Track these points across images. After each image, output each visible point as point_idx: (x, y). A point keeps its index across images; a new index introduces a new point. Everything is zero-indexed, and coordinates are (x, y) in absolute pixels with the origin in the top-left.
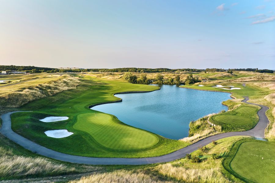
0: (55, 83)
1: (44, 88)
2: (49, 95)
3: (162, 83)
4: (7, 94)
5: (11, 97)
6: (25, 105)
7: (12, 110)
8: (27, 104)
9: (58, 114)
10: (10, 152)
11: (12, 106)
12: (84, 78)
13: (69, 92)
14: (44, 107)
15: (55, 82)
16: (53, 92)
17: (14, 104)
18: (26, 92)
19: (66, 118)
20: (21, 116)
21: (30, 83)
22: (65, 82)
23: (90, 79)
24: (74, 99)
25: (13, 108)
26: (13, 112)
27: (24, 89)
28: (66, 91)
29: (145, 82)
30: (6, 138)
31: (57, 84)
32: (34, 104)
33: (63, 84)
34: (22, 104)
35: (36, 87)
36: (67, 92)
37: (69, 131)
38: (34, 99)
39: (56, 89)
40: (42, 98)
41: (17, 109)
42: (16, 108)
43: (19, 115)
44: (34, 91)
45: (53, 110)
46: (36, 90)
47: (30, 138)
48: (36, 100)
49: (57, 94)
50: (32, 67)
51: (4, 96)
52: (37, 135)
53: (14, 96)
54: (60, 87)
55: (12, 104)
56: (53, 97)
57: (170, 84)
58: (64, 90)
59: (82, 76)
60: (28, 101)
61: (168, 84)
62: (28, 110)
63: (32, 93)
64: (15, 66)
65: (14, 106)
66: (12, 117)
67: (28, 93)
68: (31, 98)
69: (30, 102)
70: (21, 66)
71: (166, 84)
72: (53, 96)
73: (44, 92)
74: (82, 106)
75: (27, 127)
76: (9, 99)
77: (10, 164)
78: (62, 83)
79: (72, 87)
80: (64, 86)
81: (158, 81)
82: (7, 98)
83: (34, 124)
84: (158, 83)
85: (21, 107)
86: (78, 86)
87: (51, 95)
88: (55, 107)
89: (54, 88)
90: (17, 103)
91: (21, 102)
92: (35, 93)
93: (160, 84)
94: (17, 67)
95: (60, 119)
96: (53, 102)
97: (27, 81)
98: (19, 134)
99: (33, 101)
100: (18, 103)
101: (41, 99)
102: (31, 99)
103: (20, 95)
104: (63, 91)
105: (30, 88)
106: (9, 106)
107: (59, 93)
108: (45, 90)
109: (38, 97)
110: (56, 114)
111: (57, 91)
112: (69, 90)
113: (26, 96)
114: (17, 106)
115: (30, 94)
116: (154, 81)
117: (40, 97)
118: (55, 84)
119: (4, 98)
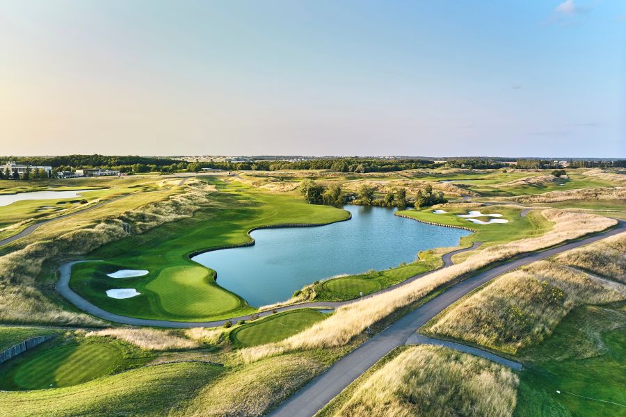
0: (155, 206)
1: (133, 219)
2: (136, 233)
3: (371, 203)
4: (71, 233)
5: (76, 239)
6: (95, 250)
7: (75, 258)
8: (98, 248)
9: (137, 266)
10: (60, 308)
11: (76, 253)
12: (227, 186)
13: (175, 225)
14: (123, 253)
15: (156, 204)
16: (145, 226)
17: (80, 250)
18: (100, 229)
19: (144, 273)
20: (86, 268)
21: (113, 207)
22: (175, 204)
23: (237, 191)
24: (175, 240)
25: (78, 255)
26: (75, 263)
27: (99, 222)
28: (170, 222)
29: (337, 199)
30: (60, 296)
31: (158, 208)
32: (108, 250)
33: (170, 208)
34: (91, 250)
35: (118, 218)
36: (170, 225)
37: (137, 291)
38: (110, 240)
39: (153, 218)
40: (124, 239)
41: (82, 257)
42: (82, 255)
43: (83, 266)
44: (113, 226)
45: (133, 259)
46: (117, 223)
47: (85, 297)
48: (114, 242)
49: (152, 229)
50: (134, 158)
51: (67, 237)
52: (94, 294)
53: (80, 237)
54: (162, 214)
55: (76, 250)
56: (142, 237)
57: (386, 206)
58: (167, 220)
59: (225, 180)
60: (101, 243)
61: (381, 206)
62: (98, 259)
63: (109, 229)
64: (101, 156)
65: (79, 253)
66: (74, 268)
67: (102, 230)
68: (105, 239)
69: (102, 246)
70: (113, 157)
71: (378, 205)
72: (143, 234)
73: (130, 227)
74: (180, 253)
75: (85, 284)
76: (74, 241)
77: (57, 316)
78: (168, 207)
79: (184, 214)
80: (170, 213)
81: (364, 199)
82: (71, 239)
83: (96, 280)
84: (362, 202)
85: (88, 254)
86: (199, 210)
87: (140, 231)
88: (140, 254)
89: (151, 218)
90: (83, 247)
91: (89, 246)
92: (114, 230)
93: (366, 205)
94: (106, 157)
95: (138, 273)
96: (139, 246)
97: (111, 201)
98: (75, 292)
99: (109, 244)
100: (85, 248)
101: (121, 239)
102: (105, 241)
103: (90, 234)
104: (165, 223)
105: (109, 220)
106: (72, 253)
107: (156, 227)
108: (133, 222)
109: (117, 236)
110: (135, 265)
111: (153, 224)
112: (176, 221)
113: (99, 235)
114: (83, 253)
115: (105, 232)
116: (356, 198)
117: (120, 238)
118: (155, 209)
119: (67, 239)
